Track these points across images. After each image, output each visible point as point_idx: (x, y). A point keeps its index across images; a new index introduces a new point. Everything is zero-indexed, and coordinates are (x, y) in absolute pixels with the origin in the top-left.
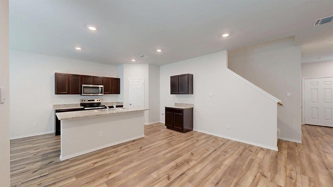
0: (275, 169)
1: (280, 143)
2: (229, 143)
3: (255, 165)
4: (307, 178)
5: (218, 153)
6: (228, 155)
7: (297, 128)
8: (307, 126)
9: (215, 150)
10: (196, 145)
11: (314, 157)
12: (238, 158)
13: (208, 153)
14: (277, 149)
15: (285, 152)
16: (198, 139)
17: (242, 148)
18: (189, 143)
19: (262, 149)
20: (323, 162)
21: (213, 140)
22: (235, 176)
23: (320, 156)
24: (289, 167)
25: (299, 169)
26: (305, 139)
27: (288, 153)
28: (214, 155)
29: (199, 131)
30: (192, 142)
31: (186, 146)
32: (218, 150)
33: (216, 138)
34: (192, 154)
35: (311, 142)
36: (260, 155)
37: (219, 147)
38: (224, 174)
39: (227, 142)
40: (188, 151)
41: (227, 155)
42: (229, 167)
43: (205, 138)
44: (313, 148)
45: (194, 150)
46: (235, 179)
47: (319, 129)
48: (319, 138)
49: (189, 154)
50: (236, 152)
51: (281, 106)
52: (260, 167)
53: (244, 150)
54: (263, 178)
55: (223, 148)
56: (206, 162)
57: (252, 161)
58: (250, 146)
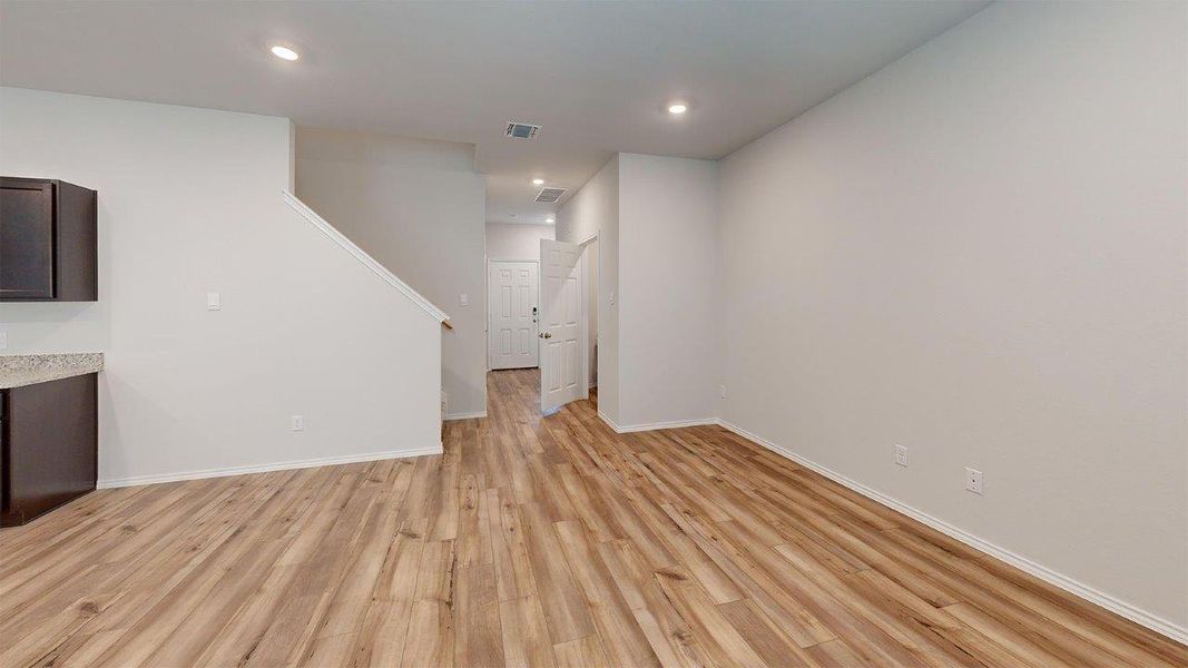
0: (436, 503)
1: (447, 428)
2: (299, 483)
3: (390, 515)
4: (495, 492)
5: (253, 535)
6: (295, 528)
7: (479, 381)
8: (495, 373)
9: (238, 531)
10: (119, 555)
11: (507, 441)
12: (333, 523)
13: (198, 560)
14: (438, 449)
15: (457, 450)
16: (131, 521)
17: (347, 480)
18: (65, 561)
19: (406, 462)
20: (519, 446)
21: (226, 495)
22: (324, 586)
23: (514, 435)
24: (464, 484)
25: (482, 480)
26: (493, 406)
27: (463, 449)
28: (232, 555)
29: (137, 481)
30: (93, 550)
31: (32, 588)
32: (253, 528)
33: (242, 484)
34: (89, 608)
35: (501, 408)
36: (401, 483)
37: (260, 512)
38: (280, 603)
39: (291, 480)
40: (57, 607)
41: (291, 529)
42: (301, 566)
43: (182, 501)
44: (505, 420)
45: (102, 585)
46: (326, 594)
47: (513, 376)
48: (513, 397)
49: (68, 614)
50: (329, 504)
51: (449, 332)
52: (402, 513)
53: (354, 487)
54: (411, 543)
55: (275, 510)
56: (187, 604)
57: (380, 507)
58: (375, 464)
